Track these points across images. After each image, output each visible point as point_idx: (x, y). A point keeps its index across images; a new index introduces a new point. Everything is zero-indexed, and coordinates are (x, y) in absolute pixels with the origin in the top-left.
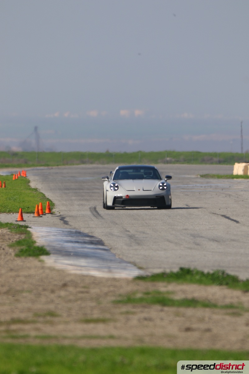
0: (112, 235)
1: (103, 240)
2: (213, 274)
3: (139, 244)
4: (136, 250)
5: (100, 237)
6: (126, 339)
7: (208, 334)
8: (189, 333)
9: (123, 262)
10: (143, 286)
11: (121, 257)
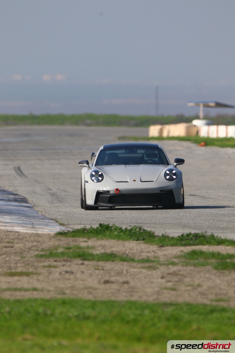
0: (35, 193)
1: (27, 197)
2: (131, 230)
3: (60, 202)
4: (58, 207)
5: (23, 195)
6: (49, 291)
7: (126, 286)
8: (108, 285)
9: (45, 219)
10: (64, 241)
11: (43, 214)
